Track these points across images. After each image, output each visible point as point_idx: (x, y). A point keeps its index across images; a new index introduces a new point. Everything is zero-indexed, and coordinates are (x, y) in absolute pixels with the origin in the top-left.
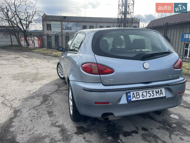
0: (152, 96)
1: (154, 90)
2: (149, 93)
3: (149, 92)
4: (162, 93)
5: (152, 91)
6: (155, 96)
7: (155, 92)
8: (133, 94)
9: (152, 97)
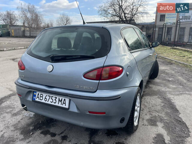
0: (54, 102)
1: (58, 97)
2: (51, 99)
3: (52, 97)
4: (65, 103)
5: (55, 97)
6: (57, 104)
7: (57, 100)
8: (38, 94)
9: (53, 104)
